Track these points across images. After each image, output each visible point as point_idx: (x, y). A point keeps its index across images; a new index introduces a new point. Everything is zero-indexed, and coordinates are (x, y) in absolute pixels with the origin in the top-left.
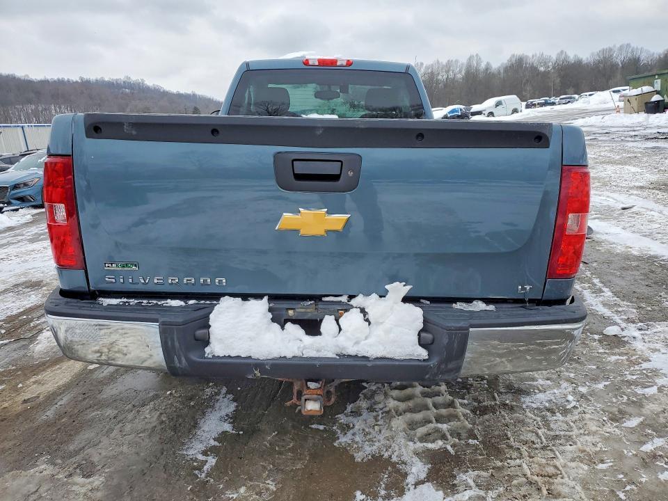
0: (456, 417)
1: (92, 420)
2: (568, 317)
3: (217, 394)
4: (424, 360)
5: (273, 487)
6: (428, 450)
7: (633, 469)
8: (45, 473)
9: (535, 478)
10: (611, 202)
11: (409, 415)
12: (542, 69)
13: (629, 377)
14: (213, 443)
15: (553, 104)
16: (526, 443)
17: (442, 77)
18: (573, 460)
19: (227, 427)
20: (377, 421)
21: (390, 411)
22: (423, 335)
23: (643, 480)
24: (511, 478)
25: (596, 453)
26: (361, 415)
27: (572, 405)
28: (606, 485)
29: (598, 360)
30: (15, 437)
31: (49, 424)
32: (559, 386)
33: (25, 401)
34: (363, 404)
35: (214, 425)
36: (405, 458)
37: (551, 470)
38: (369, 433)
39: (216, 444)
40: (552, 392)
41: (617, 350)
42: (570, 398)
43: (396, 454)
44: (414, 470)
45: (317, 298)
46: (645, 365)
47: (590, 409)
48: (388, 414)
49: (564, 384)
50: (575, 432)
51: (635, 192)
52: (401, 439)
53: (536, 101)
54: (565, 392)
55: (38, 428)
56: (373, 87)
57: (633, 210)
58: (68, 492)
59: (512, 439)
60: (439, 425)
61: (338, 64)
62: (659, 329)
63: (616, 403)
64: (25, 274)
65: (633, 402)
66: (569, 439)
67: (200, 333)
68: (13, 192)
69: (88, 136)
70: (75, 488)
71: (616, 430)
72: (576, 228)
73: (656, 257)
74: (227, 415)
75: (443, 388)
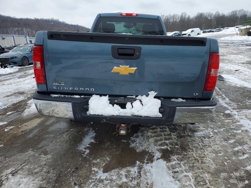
0: (171, 139)
1: (46, 137)
2: (210, 104)
3: (89, 130)
4: (161, 118)
5: (109, 159)
6: (162, 149)
7: (230, 155)
8: (31, 154)
9: (197, 158)
10: (232, 68)
11: (155, 138)
12: (210, 18)
13: (232, 127)
14: (88, 146)
15: (213, 32)
16: (195, 147)
17: (171, 20)
18: (210, 152)
19: (93, 141)
20: (144, 139)
21: (149, 136)
22: (161, 109)
23: (234, 159)
24: (189, 158)
25: (218, 151)
26: (139, 137)
27: (212, 136)
28: (221, 160)
29: (222, 121)
30: (19, 143)
31: (31, 139)
32: (207, 129)
33: (22, 132)
34: (140, 134)
35: (88, 140)
36: (154, 151)
37: (203, 155)
38: (141, 143)
39: (89, 146)
40: (205, 131)
41: (229, 118)
42: (211, 133)
43: (150, 150)
44: (157, 155)
45: (125, 96)
46: (238, 123)
47: (218, 137)
48: (148, 137)
49: (209, 129)
50: (212, 144)
51: (241, 65)
52: (152, 145)
53: (207, 30)
54: (210, 131)
55: (27, 140)
56: (145, 24)
57: (239, 71)
58: (40, 160)
59: (190, 146)
60: (166, 141)
61: (133, 15)
62: (244, 112)
63: (226, 135)
64: (17, 89)
65: (233, 135)
66: (209, 146)
67: (85, 106)
68: (11, 60)
69: (49, 39)
70: (41, 158)
71: (226, 143)
72: (214, 74)
73: (246, 87)
74: (92, 137)
75: (167, 129)
